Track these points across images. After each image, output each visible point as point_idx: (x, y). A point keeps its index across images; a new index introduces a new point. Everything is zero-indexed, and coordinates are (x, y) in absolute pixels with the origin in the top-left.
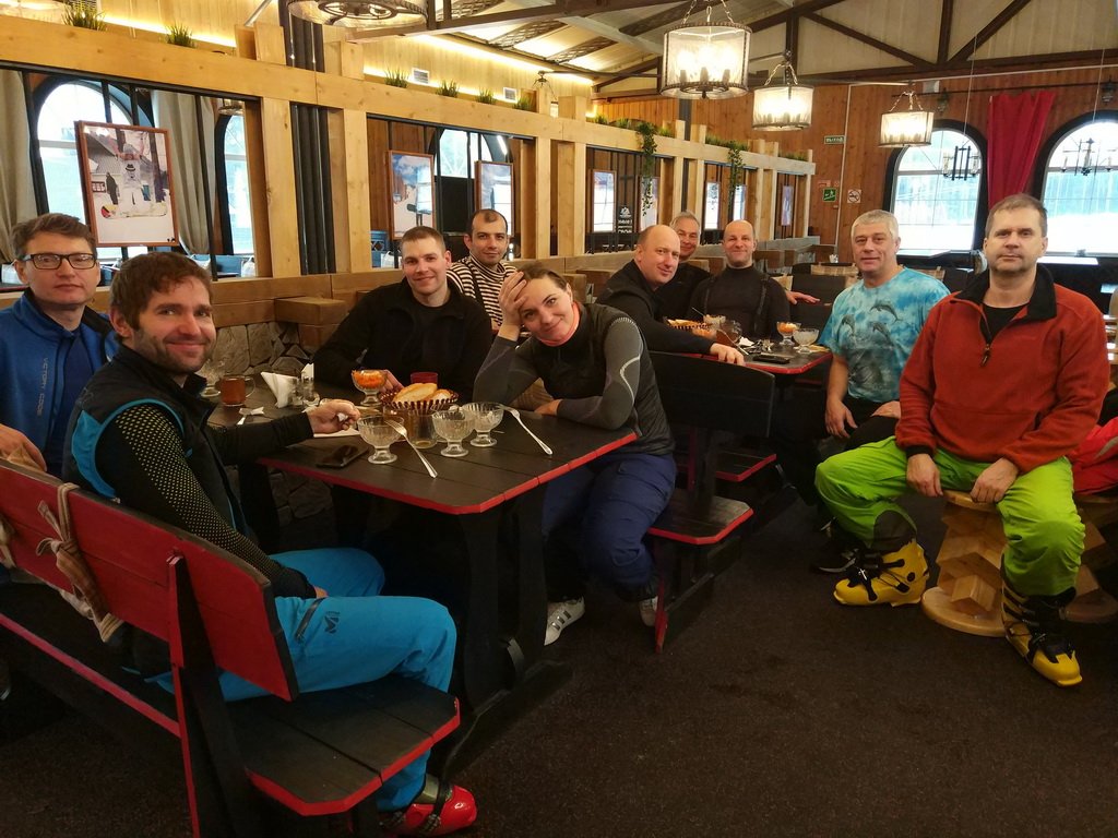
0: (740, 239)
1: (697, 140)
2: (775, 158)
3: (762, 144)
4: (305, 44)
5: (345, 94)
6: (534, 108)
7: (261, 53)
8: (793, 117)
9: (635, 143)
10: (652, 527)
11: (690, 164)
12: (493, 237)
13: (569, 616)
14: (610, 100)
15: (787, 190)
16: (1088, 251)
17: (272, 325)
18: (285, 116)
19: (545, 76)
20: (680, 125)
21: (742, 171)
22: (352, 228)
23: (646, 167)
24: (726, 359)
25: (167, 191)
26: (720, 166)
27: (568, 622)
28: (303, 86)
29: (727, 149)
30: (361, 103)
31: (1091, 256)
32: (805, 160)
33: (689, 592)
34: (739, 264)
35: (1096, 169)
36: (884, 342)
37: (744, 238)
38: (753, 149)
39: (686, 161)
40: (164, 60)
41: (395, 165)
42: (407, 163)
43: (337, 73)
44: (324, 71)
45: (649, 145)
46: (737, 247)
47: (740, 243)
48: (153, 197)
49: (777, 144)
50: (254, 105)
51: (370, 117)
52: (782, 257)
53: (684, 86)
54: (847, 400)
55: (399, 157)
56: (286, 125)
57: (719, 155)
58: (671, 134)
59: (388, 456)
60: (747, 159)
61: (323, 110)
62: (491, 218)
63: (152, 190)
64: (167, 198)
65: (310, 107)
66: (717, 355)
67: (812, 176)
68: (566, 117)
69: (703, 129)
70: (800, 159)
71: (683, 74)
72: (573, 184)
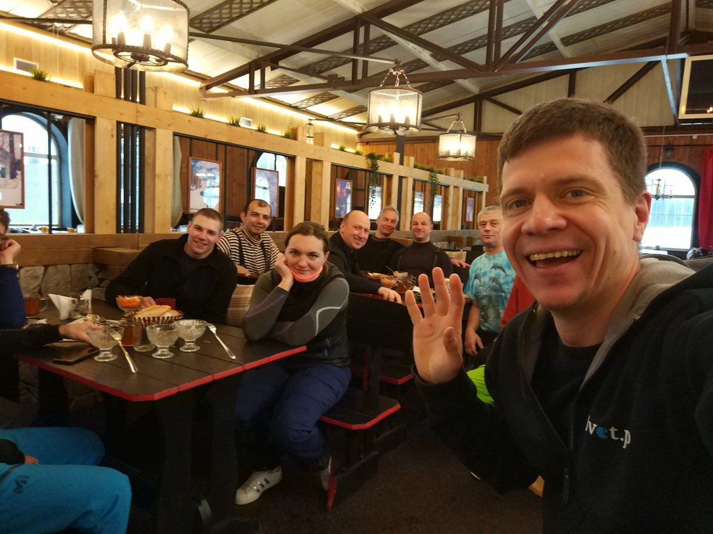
0: (420, 224)
1: (408, 165)
2: (461, 180)
3: (452, 171)
4: (132, 86)
5: (158, 119)
6: (295, 138)
7: (98, 89)
8: (463, 153)
9: (366, 164)
10: (324, 415)
11: (404, 180)
12: (261, 217)
13: (267, 482)
14: (367, 143)
15: (470, 200)
16: (661, 247)
17: (90, 265)
18: (112, 130)
19: (312, 122)
20: (397, 156)
21: (439, 187)
22: (158, 204)
23: (372, 179)
24: (389, 299)
25: (19, 172)
26: (424, 182)
27: (267, 486)
28: (128, 112)
29: (429, 172)
30: (169, 125)
31: (664, 249)
32: (481, 182)
33: (357, 465)
34: (420, 239)
35: (664, 197)
36: (499, 290)
37: (423, 224)
38: (447, 174)
39: (401, 178)
40: (24, 88)
41: (194, 166)
42: (202, 166)
43: (154, 106)
44: (145, 104)
45: (375, 166)
46: (419, 230)
47: (420, 226)
48: (8, 176)
49: (462, 172)
50: (91, 121)
51: (175, 134)
52: (465, 241)
53: (381, 125)
54: (479, 331)
55: (196, 161)
56: (112, 136)
57: (424, 175)
58: (391, 160)
59: (111, 356)
60: (442, 179)
61: (142, 129)
62: (263, 205)
63: (8, 171)
64: (19, 177)
65: (133, 126)
66: (382, 295)
67: (487, 193)
68: (318, 145)
69: (412, 159)
70: (478, 182)
71: (380, 119)
72: (321, 186)
